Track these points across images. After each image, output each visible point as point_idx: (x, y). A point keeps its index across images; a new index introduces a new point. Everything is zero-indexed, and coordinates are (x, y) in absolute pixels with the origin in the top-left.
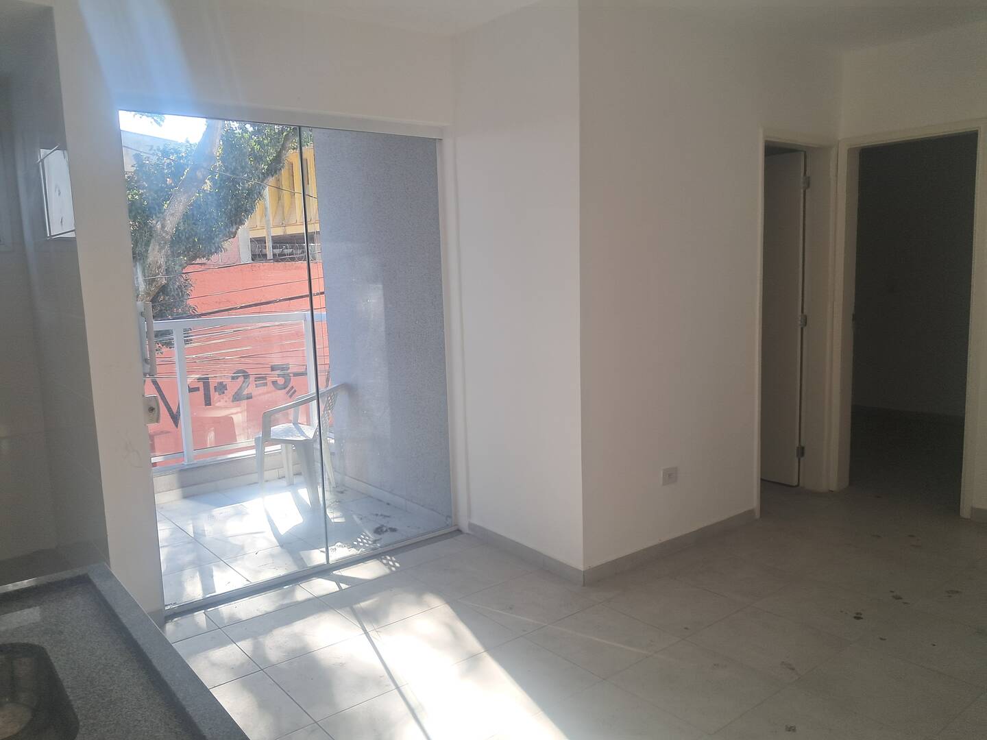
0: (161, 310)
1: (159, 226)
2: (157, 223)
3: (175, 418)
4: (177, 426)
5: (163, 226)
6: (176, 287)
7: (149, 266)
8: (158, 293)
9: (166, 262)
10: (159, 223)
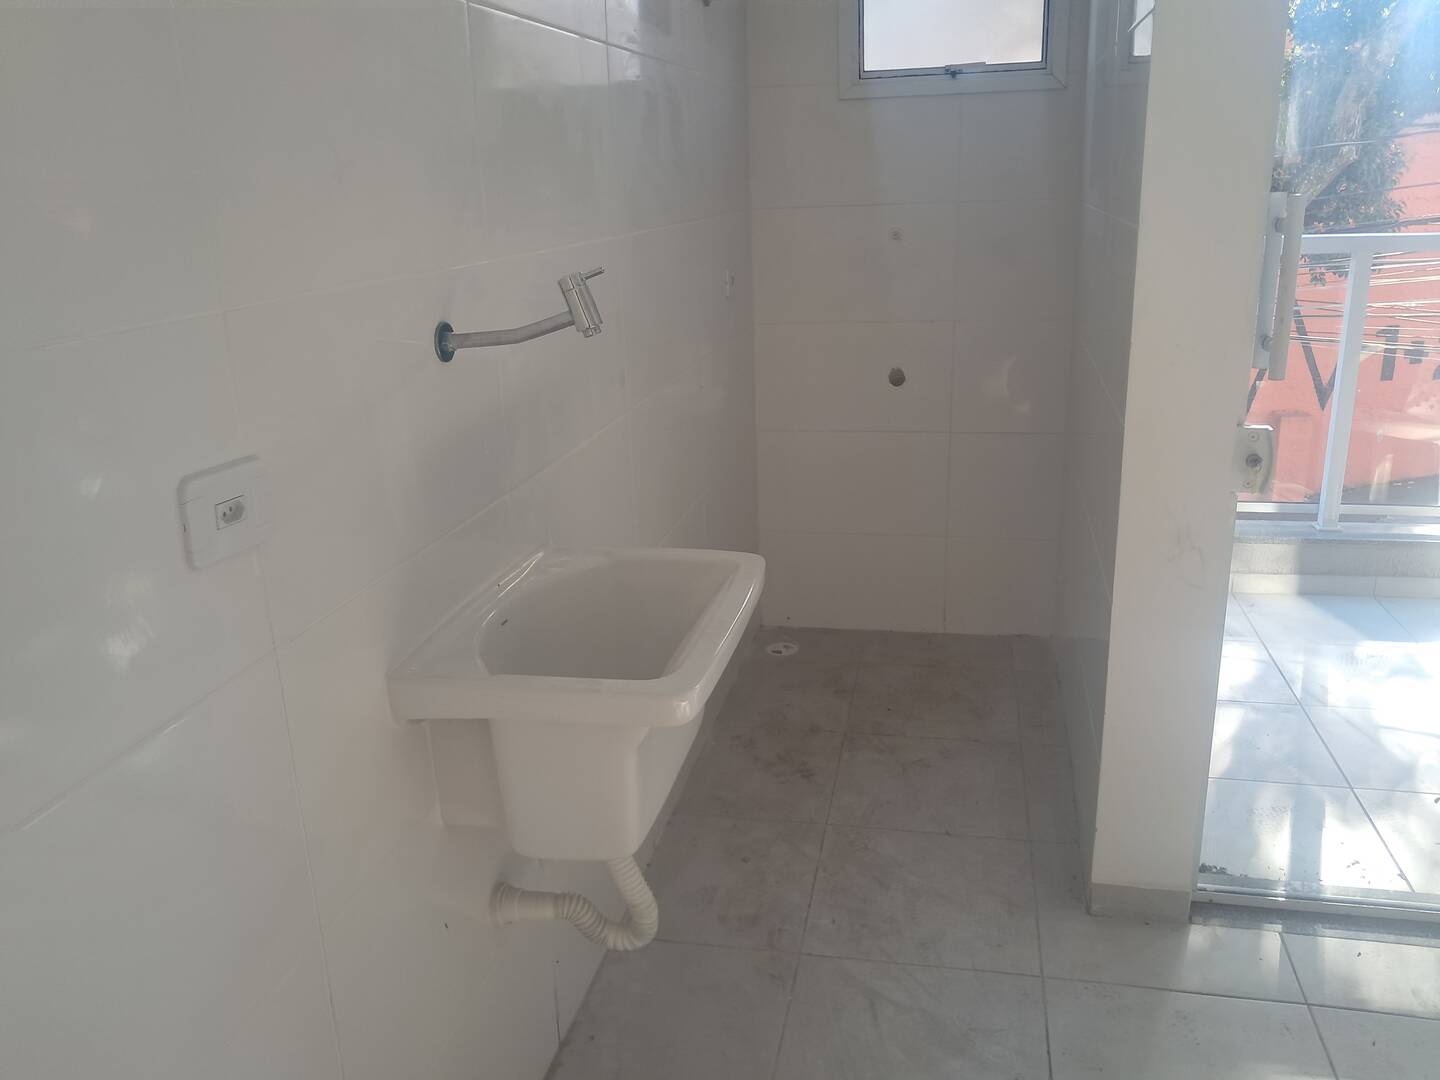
0: (1338, 208)
1: (1365, 54)
2: (1363, 46)
3: (1323, 393)
4: (1323, 407)
5: (1373, 53)
6: (1374, 166)
7: (1332, 129)
8: (1339, 177)
9: (1364, 123)
10: (1367, 47)
